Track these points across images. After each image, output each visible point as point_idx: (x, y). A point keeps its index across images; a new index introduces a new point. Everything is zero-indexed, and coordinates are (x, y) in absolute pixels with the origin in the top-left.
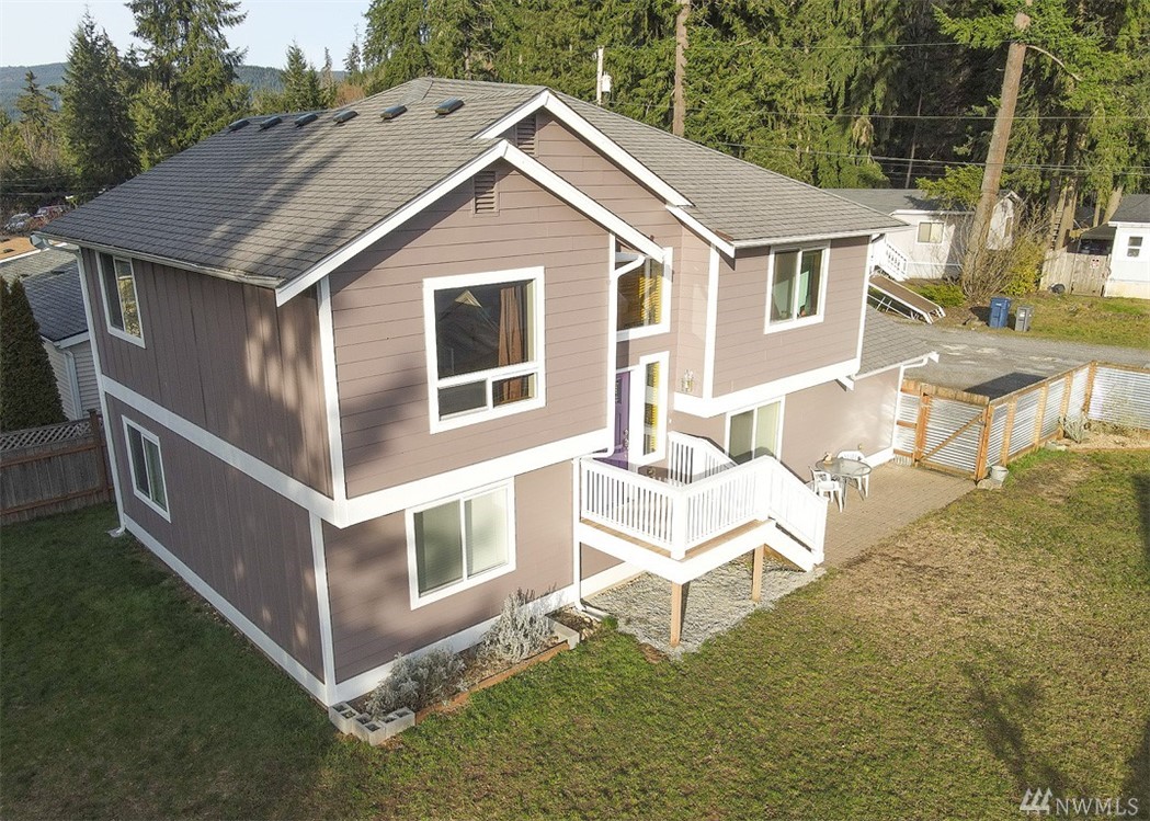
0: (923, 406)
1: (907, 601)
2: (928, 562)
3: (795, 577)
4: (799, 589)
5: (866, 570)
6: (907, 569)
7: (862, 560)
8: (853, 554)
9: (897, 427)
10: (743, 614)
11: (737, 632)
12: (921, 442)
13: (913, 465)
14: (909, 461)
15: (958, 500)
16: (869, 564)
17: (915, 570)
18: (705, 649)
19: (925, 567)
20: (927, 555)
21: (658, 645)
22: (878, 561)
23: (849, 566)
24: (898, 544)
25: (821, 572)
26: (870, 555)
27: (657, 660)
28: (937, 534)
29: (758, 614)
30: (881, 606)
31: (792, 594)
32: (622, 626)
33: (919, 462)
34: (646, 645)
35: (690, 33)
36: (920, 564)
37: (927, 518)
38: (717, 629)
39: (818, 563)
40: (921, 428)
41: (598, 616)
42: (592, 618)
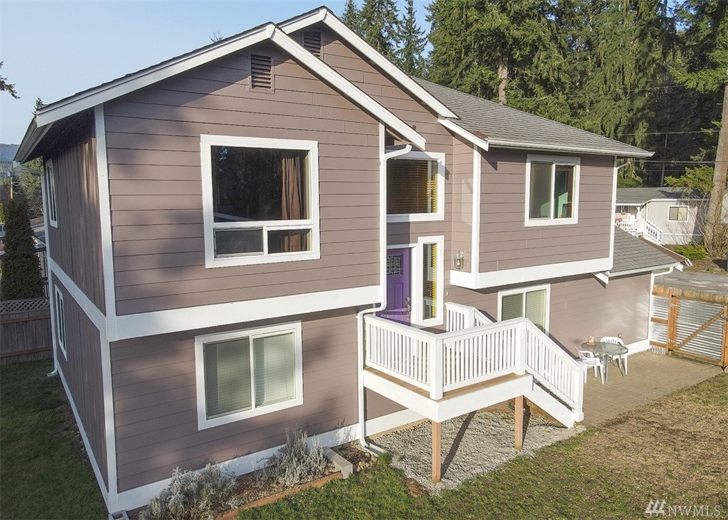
0: (672, 305)
1: (661, 459)
2: (681, 427)
3: (558, 431)
4: (560, 442)
5: (623, 430)
6: (661, 431)
7: (620, 422)
8: (612, 416)
9: (651, 323)
10: (505, 459)
11: (497, 475)
12: (673, 334)
13: (667, 354)
14: (664, 350)
15: (708, 381)
16: (626, 425)
17: (668, 433)
18: (464, 487)
19: (678, 430)
20: (680, 421)
21: (422, 480)
22: (634, 423)
23: (608, 425)
24: (654, 410)
25: (581, 429)
26: (627, 418)
27: (417, 494)
28: (689, 405)
29: (519, 460)
30: (635, 461)
31: (553, 445)
32: (395, 463)
33: (672, 351)
34: (411, 479)
35: (507, 94)
36: (673, 428)
37: (680, 392)
38: (479, 470)
39: (578, 421)
40: (672, 323)
41: (377, 452)
42: (372, 453)
